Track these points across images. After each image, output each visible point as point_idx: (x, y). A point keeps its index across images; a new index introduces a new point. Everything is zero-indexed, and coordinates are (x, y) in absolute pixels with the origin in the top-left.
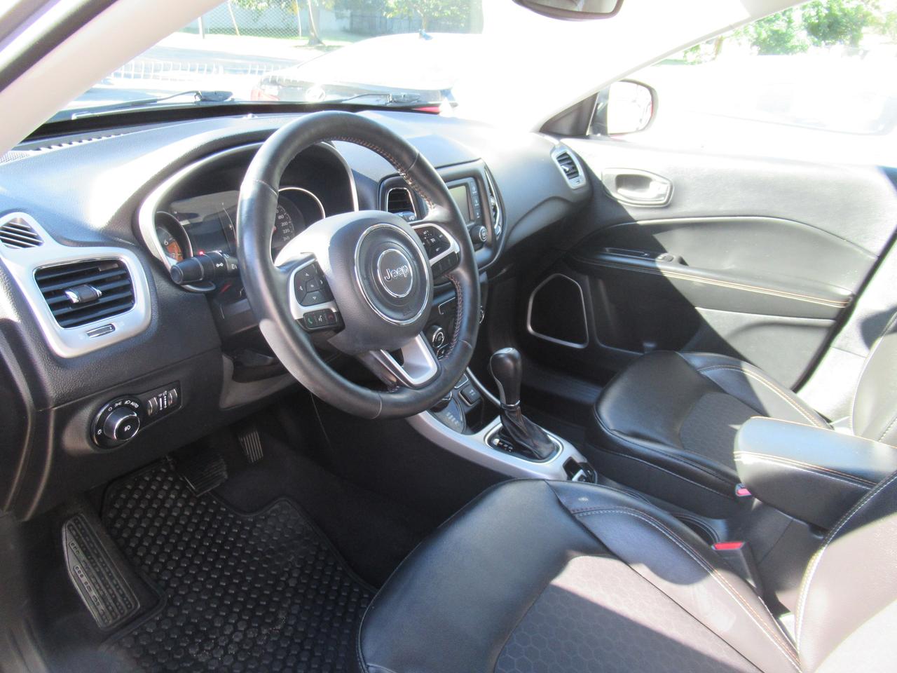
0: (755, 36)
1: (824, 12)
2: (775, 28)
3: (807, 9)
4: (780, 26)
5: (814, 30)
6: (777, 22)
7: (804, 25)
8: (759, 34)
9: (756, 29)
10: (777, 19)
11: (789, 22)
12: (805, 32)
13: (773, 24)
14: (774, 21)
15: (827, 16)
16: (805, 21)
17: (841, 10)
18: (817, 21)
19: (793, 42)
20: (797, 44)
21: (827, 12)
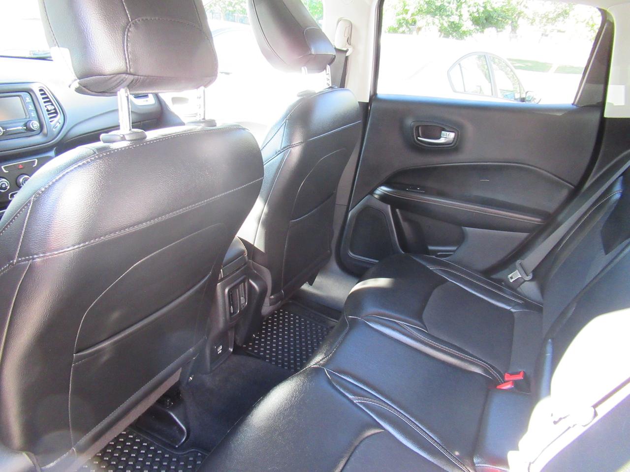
0: (440, 26)
1: (481, 10)
2: (452, 20)
3: (471, 8)
4: (455, 19)
5: (476, 21)
6: (452, 16)
7: (470, 18)
8: (442, 24)
9: (440, 21)
10: (453, 15)
11: (460, 16)
12: (471, 23)
13: (450, 17)
14: (451, 16)
15: (483, 13)
16: (470, 15)
17: (493, 8)
18: (477, 15)
19: (464, 29)
20: (466, 30)
21: (483, 9)
